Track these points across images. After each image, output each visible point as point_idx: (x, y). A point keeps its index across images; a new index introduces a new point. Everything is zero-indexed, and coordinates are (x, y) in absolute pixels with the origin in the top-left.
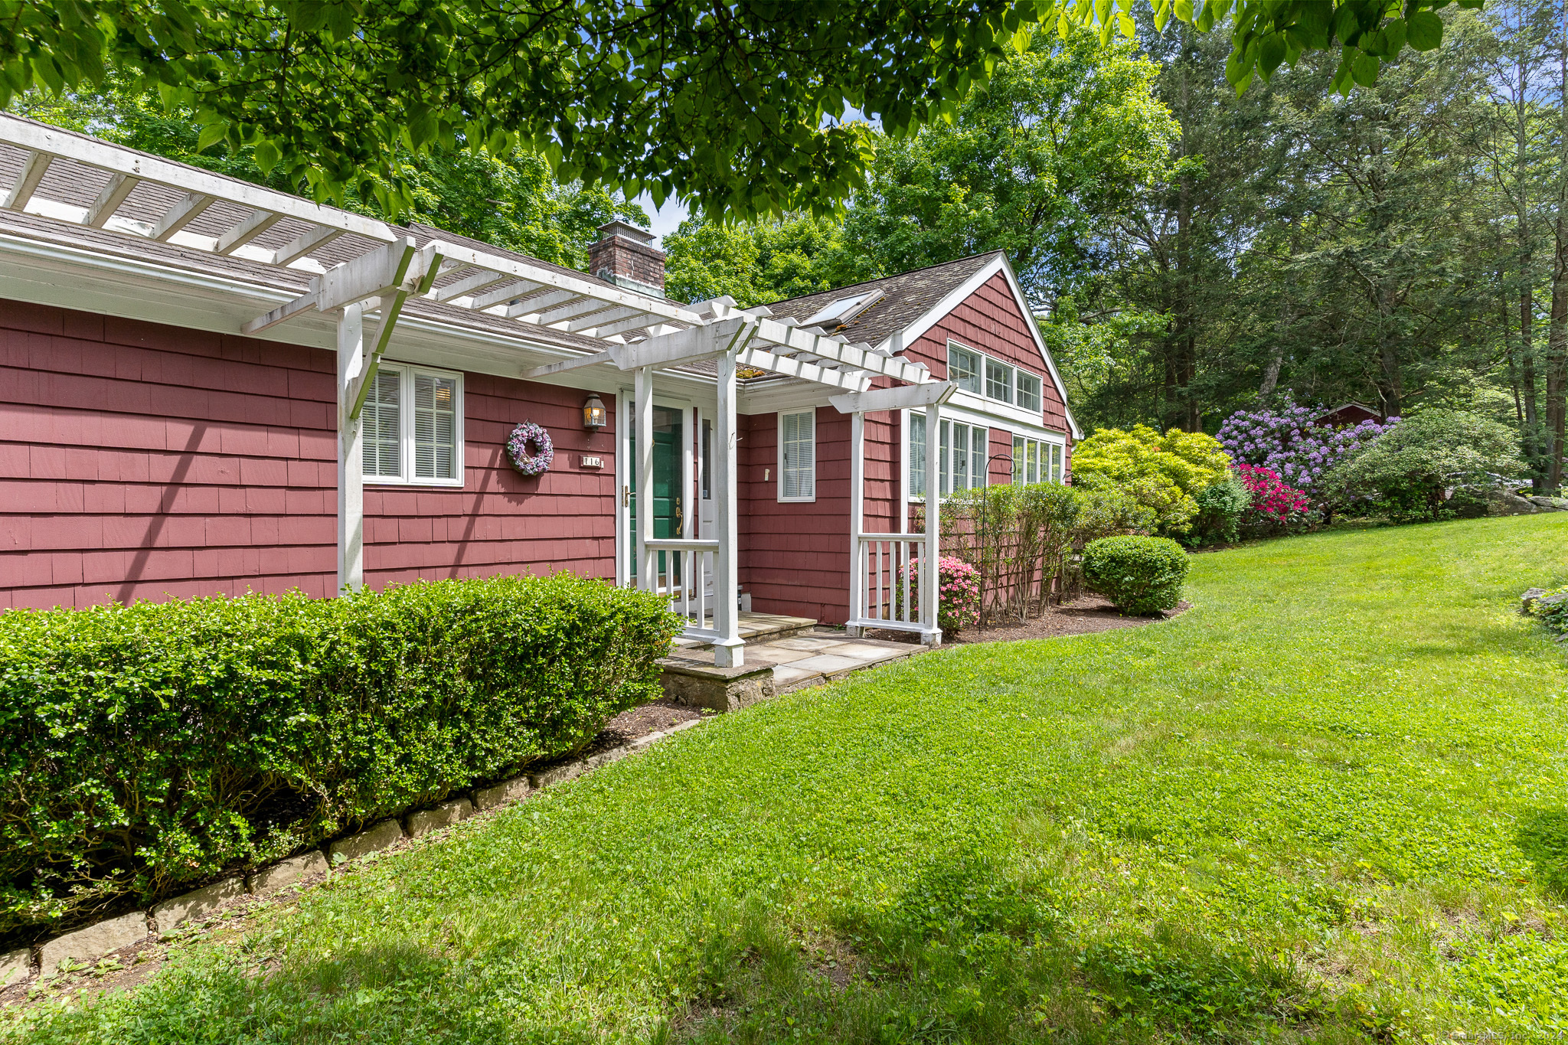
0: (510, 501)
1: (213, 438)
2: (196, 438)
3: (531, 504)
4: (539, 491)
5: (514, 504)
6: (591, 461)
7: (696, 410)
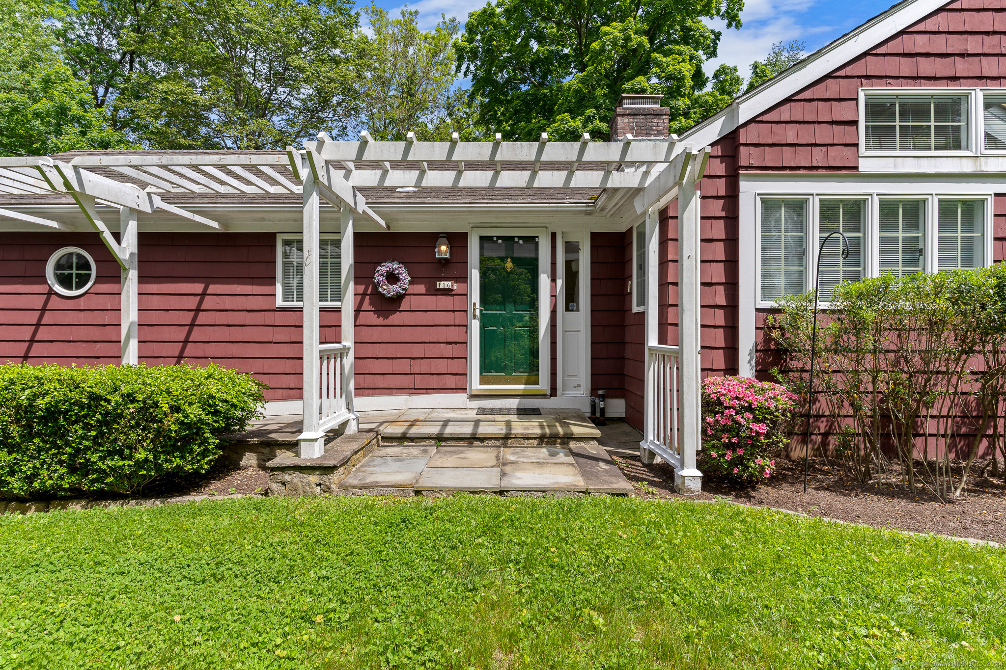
0: (378, 317)
1: (212, 289)
2: (206, 288)
3: (395, 318)
4: (401, 309)
5: (381, 319)
6: (443, 285)
7: (554, 236)
